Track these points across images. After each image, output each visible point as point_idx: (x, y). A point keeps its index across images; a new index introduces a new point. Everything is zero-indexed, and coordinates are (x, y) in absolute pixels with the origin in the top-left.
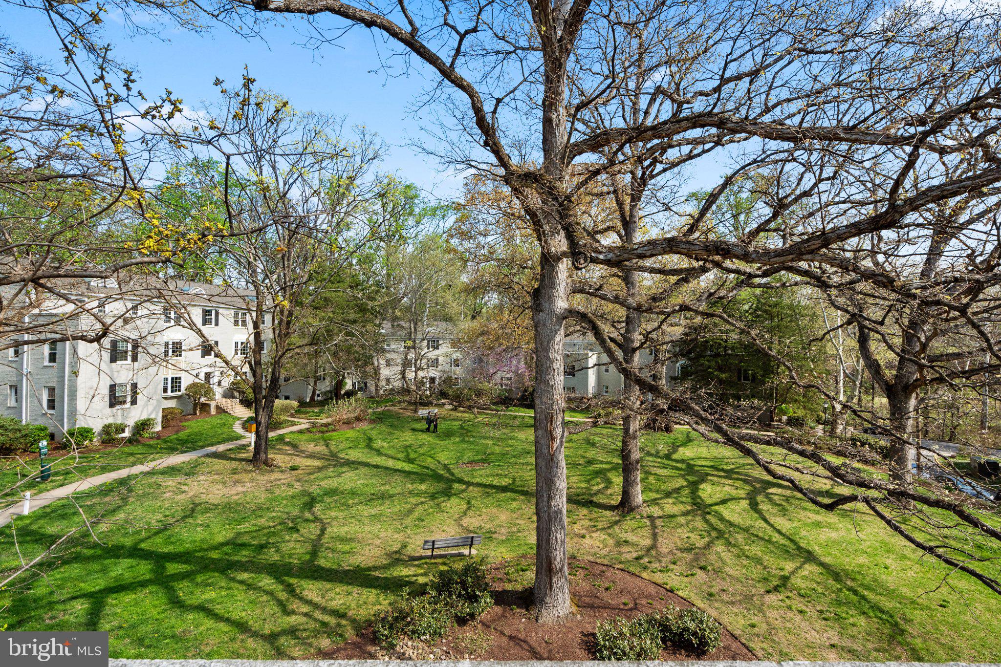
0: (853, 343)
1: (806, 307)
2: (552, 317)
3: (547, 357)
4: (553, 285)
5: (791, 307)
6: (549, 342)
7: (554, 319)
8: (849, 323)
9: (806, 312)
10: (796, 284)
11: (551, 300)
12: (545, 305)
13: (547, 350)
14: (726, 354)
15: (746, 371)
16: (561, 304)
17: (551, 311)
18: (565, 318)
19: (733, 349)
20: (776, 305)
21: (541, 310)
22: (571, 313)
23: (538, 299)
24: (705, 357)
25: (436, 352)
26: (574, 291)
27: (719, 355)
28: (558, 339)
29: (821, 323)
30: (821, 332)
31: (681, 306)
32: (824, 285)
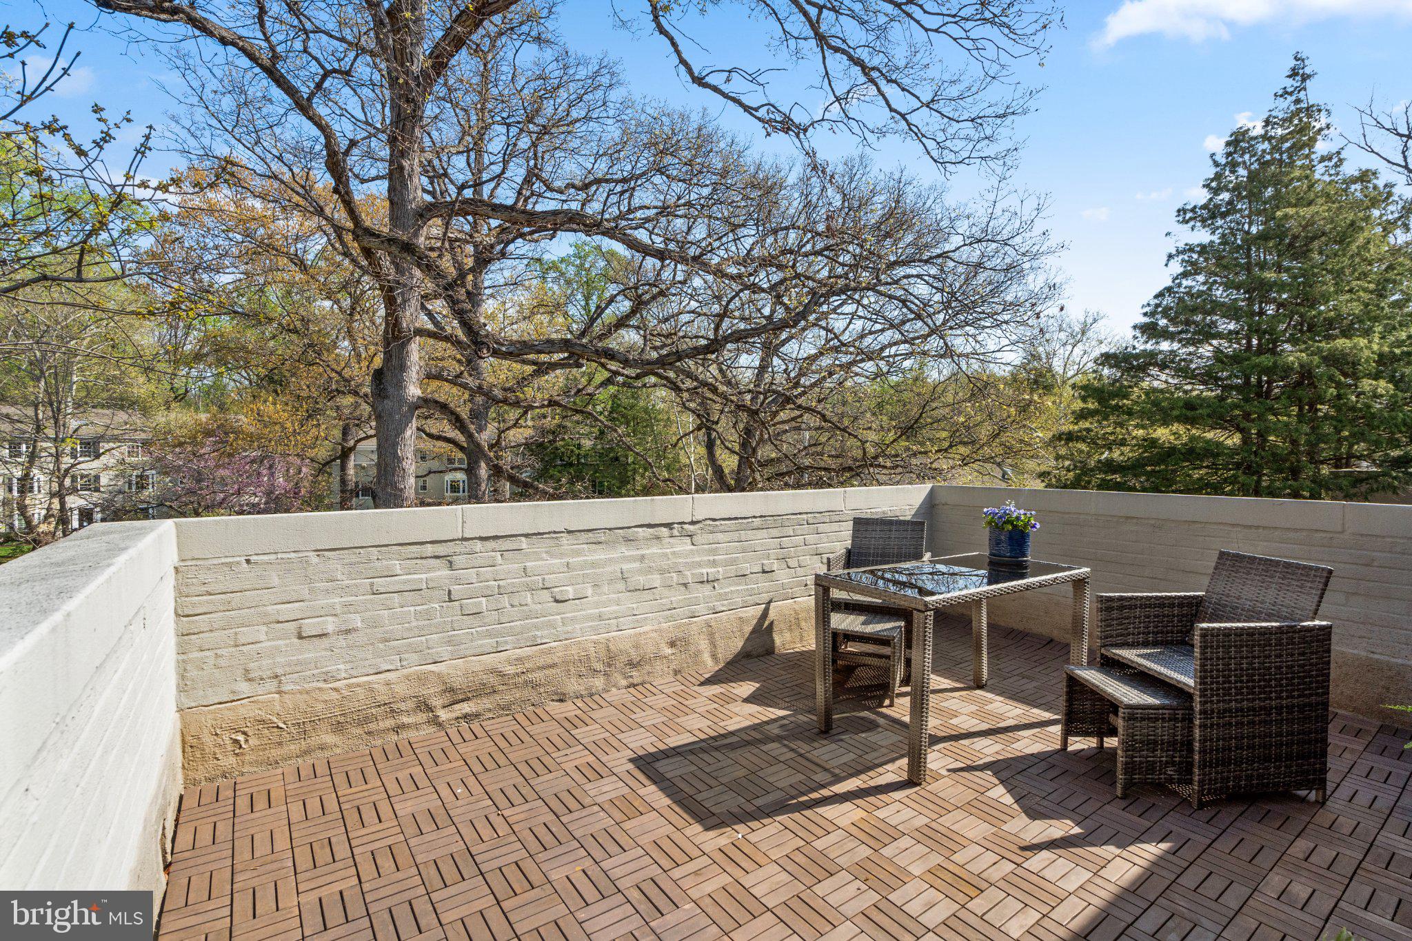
0: (702, 450)
1: (660, 412)
2: (401, 406)
3: (395, 454)
4: (403, 367)
5: (646, 410)
6: (397, 435)
7: (405, 409)
8: (699, 428)
9: (660, 417)
10: (655, 386)
11: (400, 385)
12: (391, 390)
13: (395, 445)
14: (579, 463)
15: (601, 483)
16: (414, 391)
17: (402, 400)
18: (417, 408)
19: (586, 456)
20: (632, 407)
21: (386, 397)
22: (425, 402)
23: (381, 383)
24: (555, 467)
25: (96, 464)
26: (429, 376)
27: (571, 465)
28: (408, 433)
29: (674, 429)
30: (674, 439)
31: (550, 401)
32: (677, 389)
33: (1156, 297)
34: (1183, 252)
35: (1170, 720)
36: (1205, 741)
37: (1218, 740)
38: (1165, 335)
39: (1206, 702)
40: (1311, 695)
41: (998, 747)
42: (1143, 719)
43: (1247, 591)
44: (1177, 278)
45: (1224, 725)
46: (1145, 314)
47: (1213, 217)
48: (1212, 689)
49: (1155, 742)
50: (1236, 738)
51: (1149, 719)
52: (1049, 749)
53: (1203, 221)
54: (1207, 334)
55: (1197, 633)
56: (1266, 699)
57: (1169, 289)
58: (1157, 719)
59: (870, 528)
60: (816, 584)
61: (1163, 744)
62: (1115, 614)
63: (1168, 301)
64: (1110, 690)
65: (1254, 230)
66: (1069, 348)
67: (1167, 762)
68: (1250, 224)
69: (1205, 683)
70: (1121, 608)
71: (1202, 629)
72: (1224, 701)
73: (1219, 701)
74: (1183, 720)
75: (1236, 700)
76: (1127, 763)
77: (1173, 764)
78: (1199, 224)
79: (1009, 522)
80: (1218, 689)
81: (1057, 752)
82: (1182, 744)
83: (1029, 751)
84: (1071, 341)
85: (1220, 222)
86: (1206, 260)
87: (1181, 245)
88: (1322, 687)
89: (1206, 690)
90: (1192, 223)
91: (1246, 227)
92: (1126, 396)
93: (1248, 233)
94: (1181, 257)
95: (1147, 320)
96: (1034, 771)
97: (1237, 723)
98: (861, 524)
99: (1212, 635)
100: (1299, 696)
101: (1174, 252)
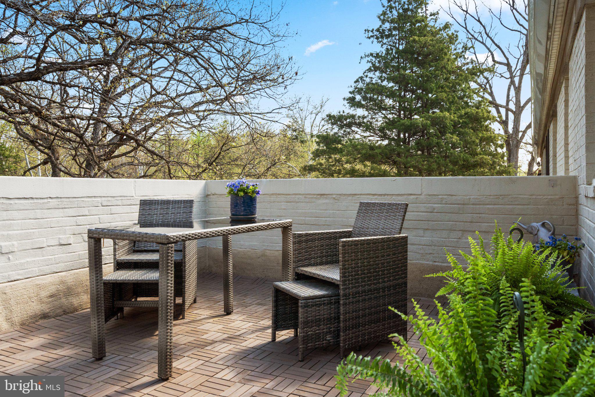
8: (45, 162)
33: (355, 82)
34: (368, 56)
35: (328, 304)
36: (346, 313)
37: (353, 312)
38: (359, 105)
39: (346, 289)
40: (399, 279)
41: (231, 347)
42: (313, 306)
43: (372, 223)
44: (365, 72)
45: (356, 302)
46: (350, 93)
47: (382, 37)
48: (349, 280)
49: (320, 320)
50: (362, 310)
51: (316, 305)
52: (265, 342)
53: (377, 38)
54: (381, 107)
55: (341, 244)
56: (377, 283)
57: (361, 78)
58: (320, 305)
59: (153, 207)
60: (89, 237)
61: (324, 320)
62: (304, 245)
63: (360, 85)
64: (295, 291)
65: (401, 48)
66: (314, 115)
67: (327, 332)
68: (399, 44)
69: (345, 277)
70: (307, 241)
71: (343, 242)
72: (355, 287)
73: (352, 287)
74: (335, 303)
75: (362, 286)
76: (304, 337)
77: (330, 332)
78: (375, 40)
79: (243, 190)
80: (352, 280)
81: (269, 343)
82: (335, 318)
83: (251, 346)
84: (315, 111)
85: (385, 41)
86: (379, 62)
87: (368, 53)
88: (404, 274)
89: (345, 281)
90: (372, 39)
91: (397, 45)
92: (339, 142)
93: (398, 48)
94: (367, 59)
95: (351, 96)
96: (251, 356)
97: (362, 300)
98: (145, 204)
99: (348, 246)
100: (393, 280)
101: (363, 56)
